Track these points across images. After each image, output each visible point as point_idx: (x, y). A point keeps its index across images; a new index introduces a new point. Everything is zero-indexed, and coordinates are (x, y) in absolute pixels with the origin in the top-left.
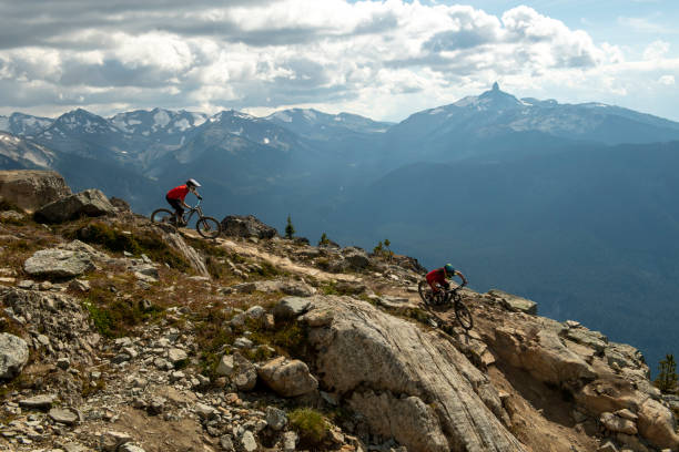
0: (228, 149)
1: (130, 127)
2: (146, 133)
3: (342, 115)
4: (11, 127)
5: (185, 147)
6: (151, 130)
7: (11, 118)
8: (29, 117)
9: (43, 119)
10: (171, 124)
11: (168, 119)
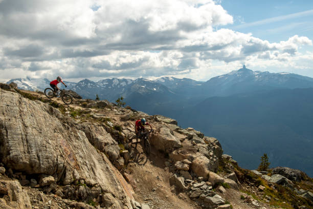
0: (140, 93)
1: (104, 85)
2: (110, 87)
5: (124, 92)
6: (112, 86)
8: (68, 82)
9: (73, 83)
10: (119, 84)
11: (118, 82)
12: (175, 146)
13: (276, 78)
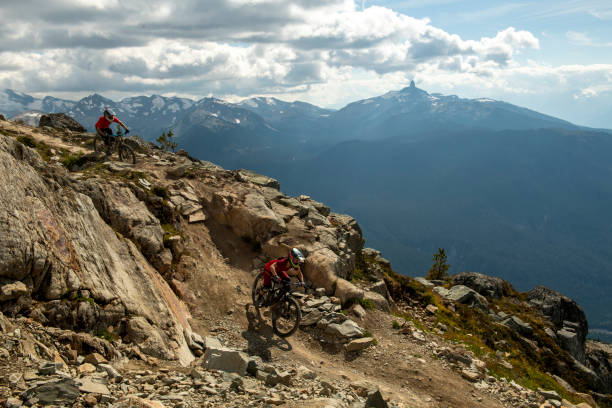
0: (208, 127)
1: (134, 109)
2: (146, 114)
3: (296, 103)
4: (44, 108)
5: (176, 124)
6: (150, 111)
7: (44, 100)
8: (57, 99)
9: (68, 101)
10: (165, 107)
11: (163, 103)
12: (273, 229)
13: (470, 108)
